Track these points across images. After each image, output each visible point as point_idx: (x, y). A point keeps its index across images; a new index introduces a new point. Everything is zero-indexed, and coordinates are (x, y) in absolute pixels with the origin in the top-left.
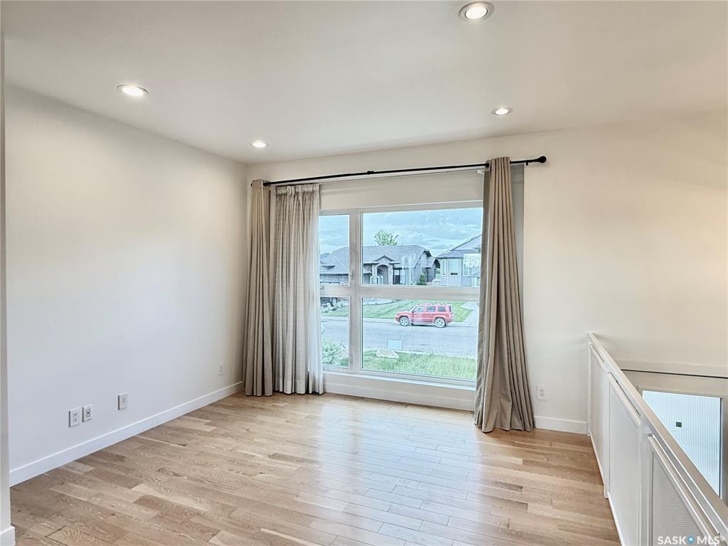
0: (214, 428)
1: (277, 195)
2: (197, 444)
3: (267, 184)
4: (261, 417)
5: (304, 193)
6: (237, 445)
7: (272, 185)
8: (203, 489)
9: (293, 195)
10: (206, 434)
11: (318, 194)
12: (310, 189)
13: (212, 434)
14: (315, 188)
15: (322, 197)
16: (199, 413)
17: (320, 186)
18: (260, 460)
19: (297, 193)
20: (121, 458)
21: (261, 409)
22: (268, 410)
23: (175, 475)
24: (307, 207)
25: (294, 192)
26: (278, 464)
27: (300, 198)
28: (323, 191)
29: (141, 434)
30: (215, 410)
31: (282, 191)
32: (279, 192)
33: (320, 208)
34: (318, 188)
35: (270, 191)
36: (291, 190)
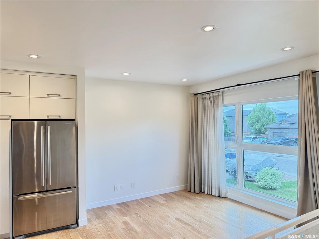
1: (201, 99)
2: (155, 207)
3: (196, 94)
4: (186, 202)
7: (199, 95)
9: (209, 98)
10: (160, 204)
11: (221, 96)
12: (216, 94)
14: (219, 94)
17: (222, 92)
18: (171, 219)
20: (128, 206)
24: (215, 103)
28: (224, 95)
31: (204, 96)
33: (223, 103)
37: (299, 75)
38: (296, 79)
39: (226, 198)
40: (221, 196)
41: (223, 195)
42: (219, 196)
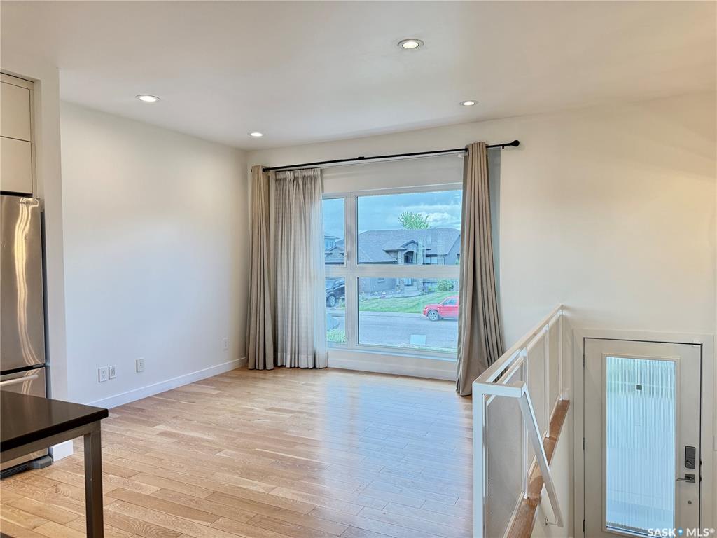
0: (219, 391)
1: (276, 180)
2: (204, 402)
3: (266, 170)
4: (261, 384)
5: (304, 178)
6: (239, 402)
7: (271, 171)
8: (210, 428)
9: (292, 180)
10: (212, 396)
11: (319, 177)
12: (310, 173)
13: (217, 396)
14: (316, 173)
15: (325, 181)
16: (206, 382)
17: (321, 170)
18: (257, 411)
19: (296, 178)
20: (142, 410)
21: (263, 379)
22: (268, 379)
23: (187, 420)
24: (308, 191)
25: (293, 177)
26: (274, 414)
27: (301, 183)
28: (325, 175)
29: (156, 395)
30: (220, 379)
31: (281, 176)
32: (279, 177)
33: (323, 192)
34: (319, 173)
35: (269, 177)
36: (290, 175)
37: (466, 150)
38: (461, 155)
39: (326, 368)
40: (317, 367)
41: (320, 364)
42: (314, 367)
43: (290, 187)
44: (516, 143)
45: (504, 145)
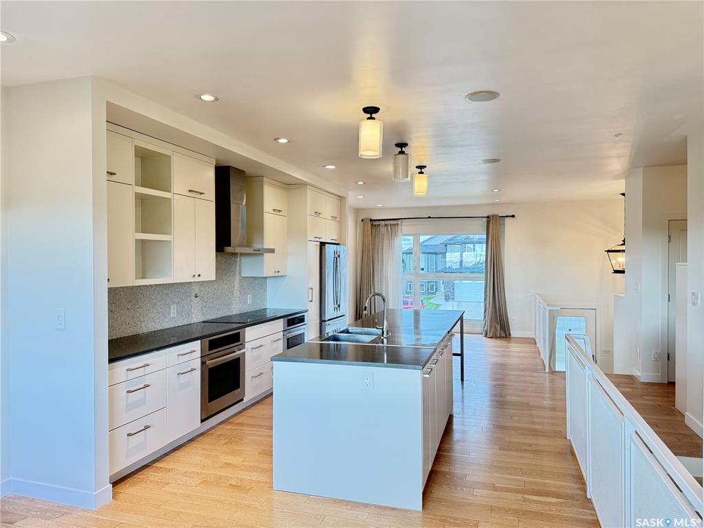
3: (372, 220)
5: (391, 225)
11: (400, 225)
12: (394, 223)
14: (398, 223)
24: (394, 232)
25: (385, 224)
27: (389, 227)
31: (379, 223)
33: (402, 232)
37: (488, 217)
38: (485, 220)
43: (383, 230)
44: (513, 216)
45: (506, 217)
